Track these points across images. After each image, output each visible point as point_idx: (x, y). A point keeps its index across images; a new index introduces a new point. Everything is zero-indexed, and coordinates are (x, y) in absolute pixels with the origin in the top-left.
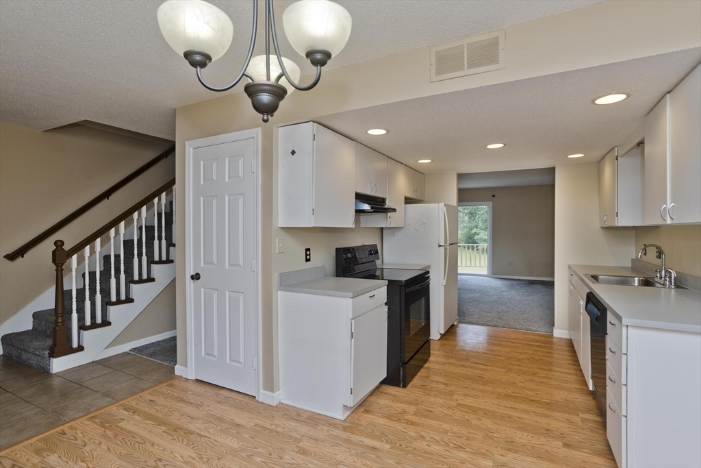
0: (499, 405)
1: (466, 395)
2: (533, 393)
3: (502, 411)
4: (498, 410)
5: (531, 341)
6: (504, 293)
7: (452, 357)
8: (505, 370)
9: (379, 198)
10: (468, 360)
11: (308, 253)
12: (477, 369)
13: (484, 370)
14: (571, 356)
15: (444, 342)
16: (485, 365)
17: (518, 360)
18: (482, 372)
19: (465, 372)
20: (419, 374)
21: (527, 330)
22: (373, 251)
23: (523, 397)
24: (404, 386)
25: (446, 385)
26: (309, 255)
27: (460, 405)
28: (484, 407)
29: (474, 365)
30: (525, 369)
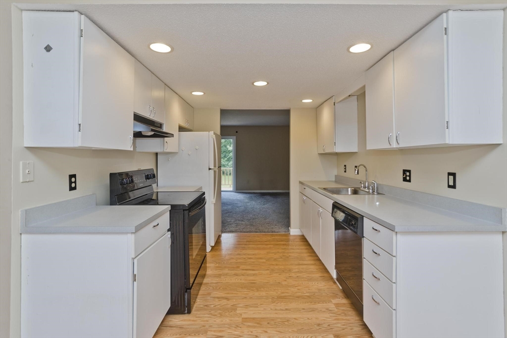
0: (276, 310)
1: (247, 306)
2: (295, 290)
3: (281, 316)
4: (277, 316)
5: (277, 241)
6: (248, 204)
7: (225, 267)
8: (268, 272)
9: (158, 123)
10: (238, 267)
11: (73, 180)
12: (248, 275)
13: (254, 275)
14: (306, 249)
15: (214, 253)
16: (253, 270)
17: (275, 260)
18: (252, 278)
19: (240, 281)
20: (201, 292)
21: (272, 232)
22: (151, 176)
23: (290, 296)
24: (189, 312)
25: (227, 299)
26: (75, 182)
27: (245, 320)
28: (265, 316)
29: (244, 271)
30: (282, 267)
